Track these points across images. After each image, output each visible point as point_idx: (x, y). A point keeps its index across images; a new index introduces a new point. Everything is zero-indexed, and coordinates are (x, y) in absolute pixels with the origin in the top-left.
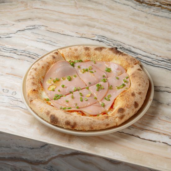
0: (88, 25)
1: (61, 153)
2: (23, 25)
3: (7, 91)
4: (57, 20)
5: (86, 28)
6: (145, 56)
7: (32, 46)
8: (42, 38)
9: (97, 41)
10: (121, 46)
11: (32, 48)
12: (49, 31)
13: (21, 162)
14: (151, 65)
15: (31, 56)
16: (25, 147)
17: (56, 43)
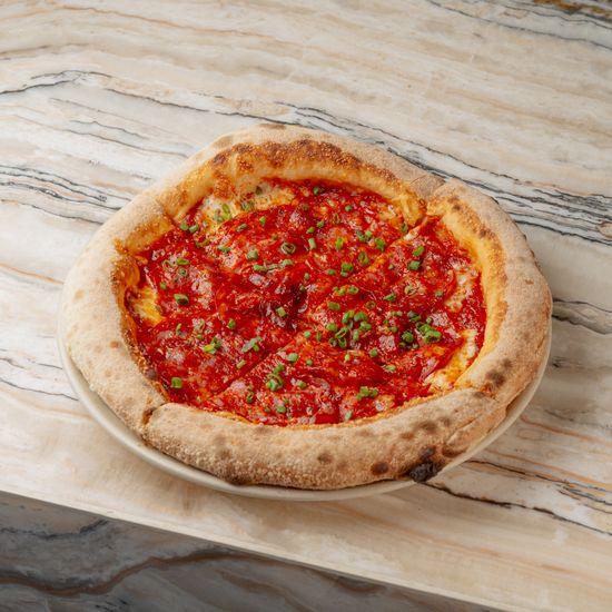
0: (261, 69)
1: (156, 553)
2: (18, 72)
4: (146, 52)
5: (256, 79)
7: (52, 152)
8: (91, 120)
10: (382, 146)
11: (51, 157)
12: (118, 93)
13: (11, 585)
15: (51, 189)
16: (25, 532)
17: (144, 138)
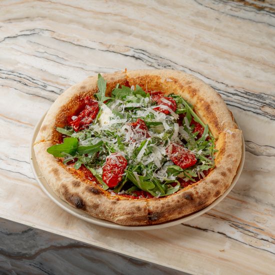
0: (120, 31)
2: (15, 29)
4: (71, 21)
5: (118, 35)
7: (25, 65)
8: (44, 51)
9: (132, 58)
11: (26, 67)
12: (57, 39)
15: (23, 81)
17: (66, 60)
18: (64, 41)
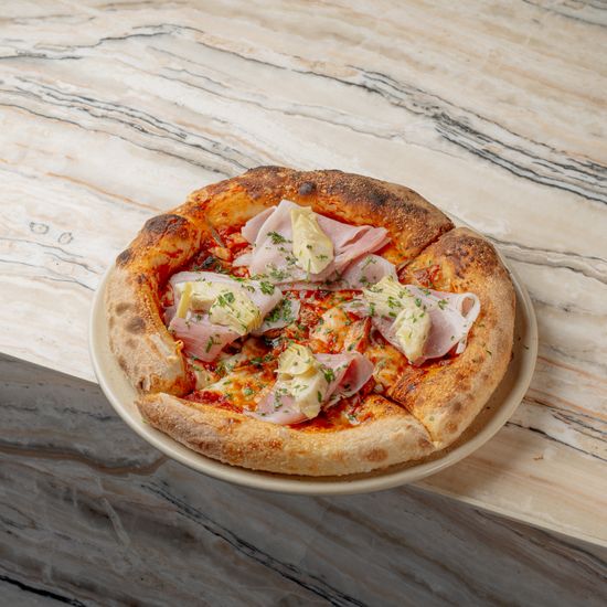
0: (337, 36)
2: (121, 22)
3: (44, 229)
4: (237, 13)
5: (332, 44)
6: (513, 149)
7: (143, 92)
8: (180, 68)
9: (361, 89)
10: (436, 111)
11: (143, 98)
12: (208, 46)
13: (70, 462)
14: (529, 178)
15: (137, 124)
16: (84, 413)
17: (226, 87)
18: (221, 50)
